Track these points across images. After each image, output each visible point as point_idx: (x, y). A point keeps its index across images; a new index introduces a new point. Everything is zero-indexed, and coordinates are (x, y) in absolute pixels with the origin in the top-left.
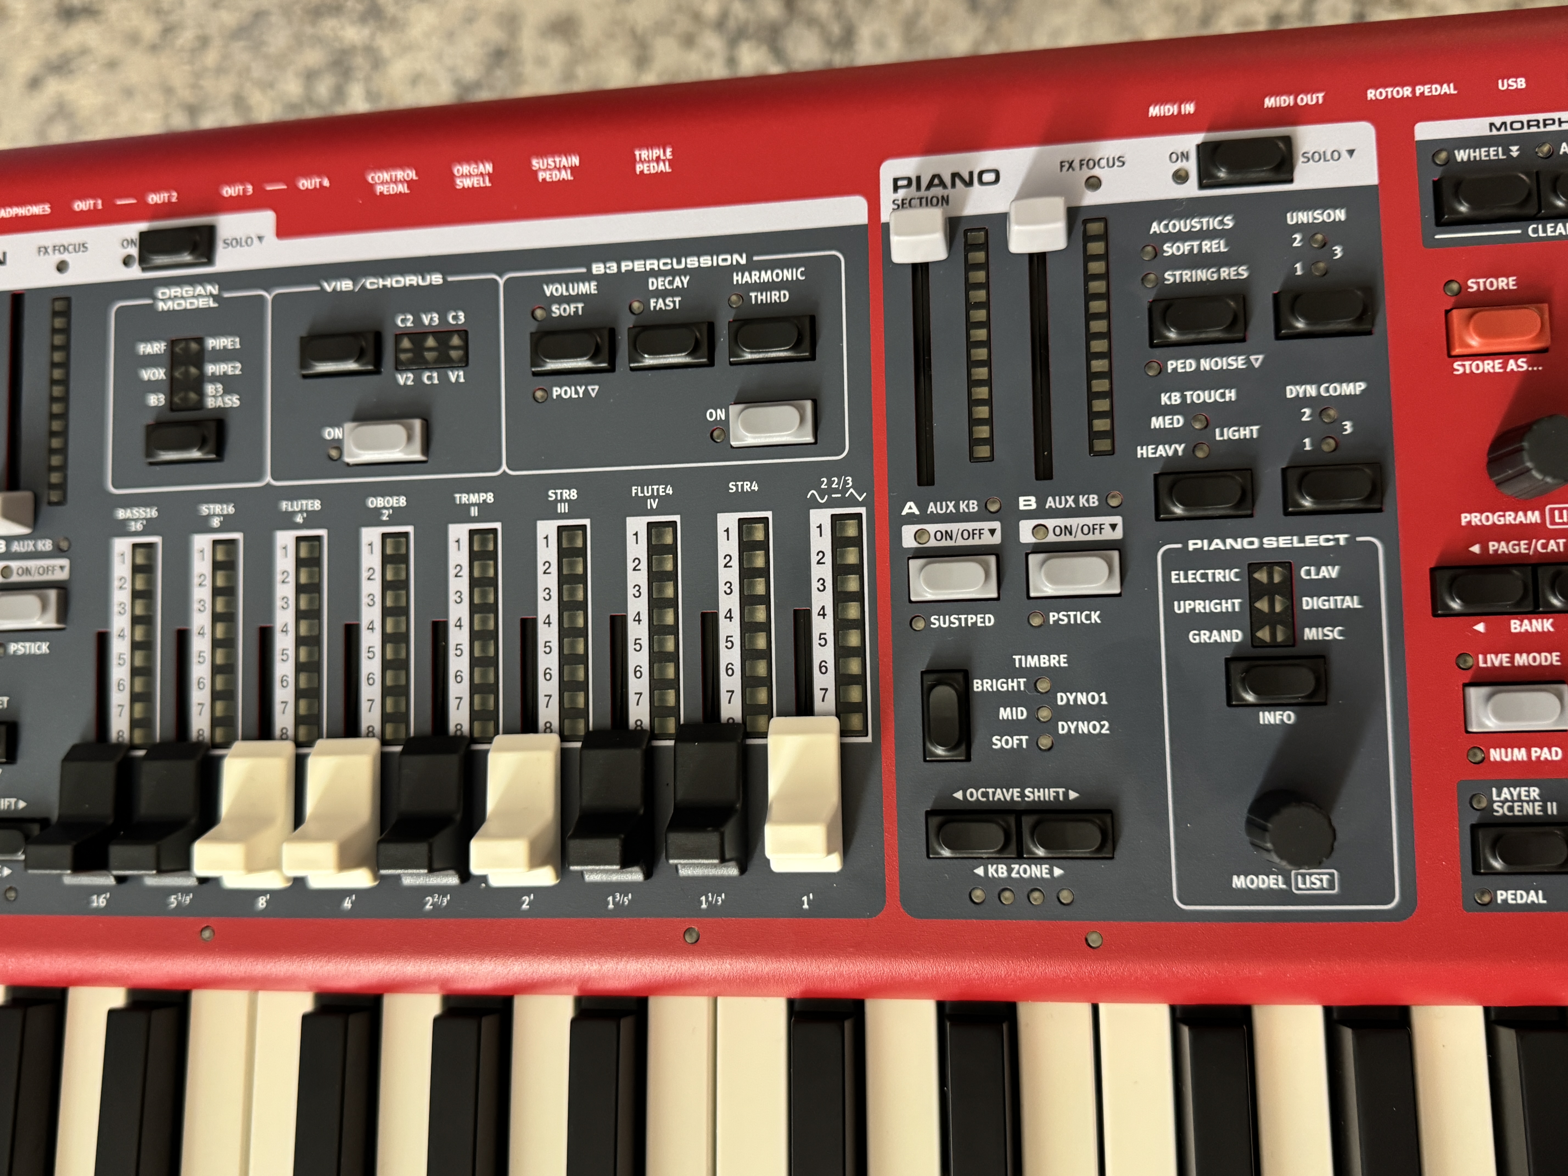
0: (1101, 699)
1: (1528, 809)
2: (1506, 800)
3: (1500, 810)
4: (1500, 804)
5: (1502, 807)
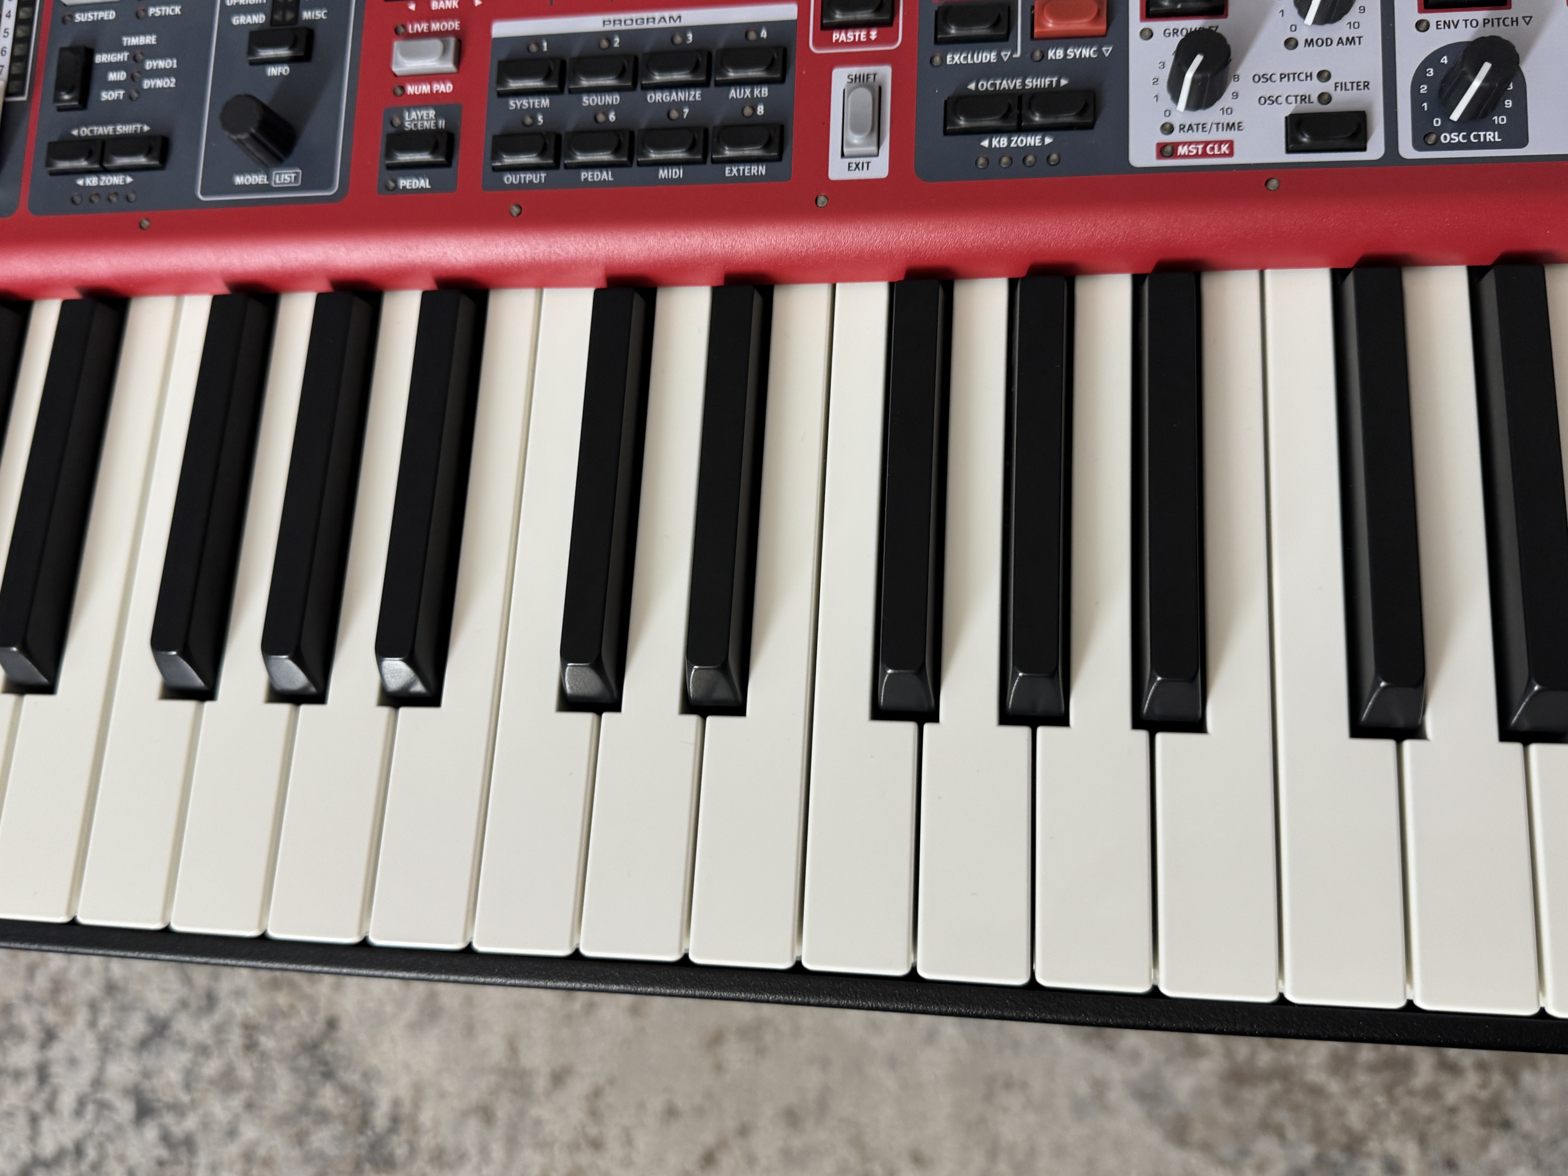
0: (173, 63)
1: (427, 125)
2: (414, 119)
3: (408, 126)
4: (410, 123)
5: (410, 125)
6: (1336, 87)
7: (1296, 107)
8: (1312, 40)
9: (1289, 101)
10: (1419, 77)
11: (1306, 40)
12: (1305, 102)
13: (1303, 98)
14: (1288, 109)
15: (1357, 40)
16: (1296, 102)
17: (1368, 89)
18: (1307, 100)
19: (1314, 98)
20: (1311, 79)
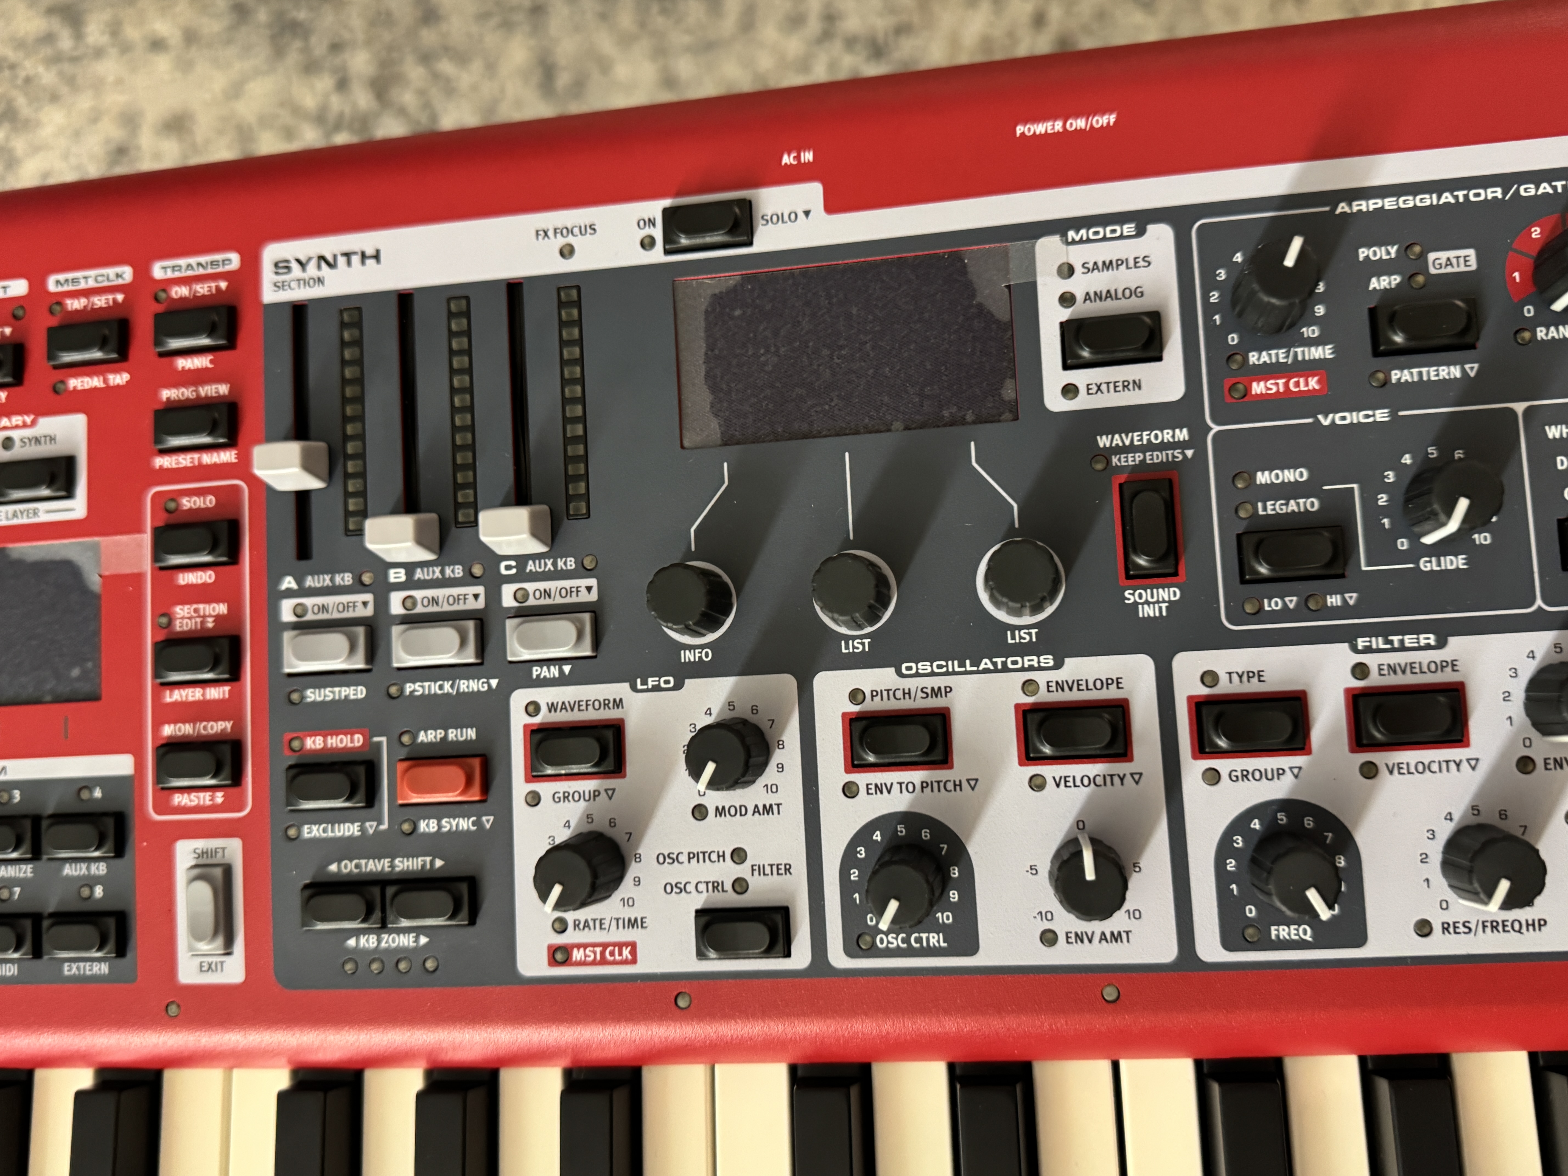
6: (753, 870)
7: (708, 897)
8: (723, 808)
9: (700, 890)
10: (848, 860)
11: (717, 808)
12: (718, 891)
13: (716, 886)
14: (699, 901)
15: (775, 808)
16: (707, 891)
17: (790, 873)
18: (720, 888)
19: (728, 886)
20: (724, 860)
